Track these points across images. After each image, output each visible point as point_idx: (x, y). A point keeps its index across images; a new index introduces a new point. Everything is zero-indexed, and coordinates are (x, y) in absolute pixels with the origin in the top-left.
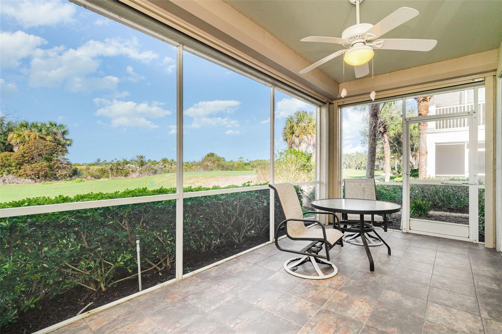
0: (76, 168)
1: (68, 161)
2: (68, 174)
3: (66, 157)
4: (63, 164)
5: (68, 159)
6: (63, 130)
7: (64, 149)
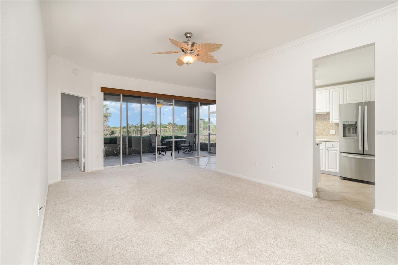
0: (113, 130)
1: (109, 126)
2: (109, 134)
3: (107, 124)
4: (106, 128)
5: (109, 125)
6: (106, 107)
7: (107, 119)
